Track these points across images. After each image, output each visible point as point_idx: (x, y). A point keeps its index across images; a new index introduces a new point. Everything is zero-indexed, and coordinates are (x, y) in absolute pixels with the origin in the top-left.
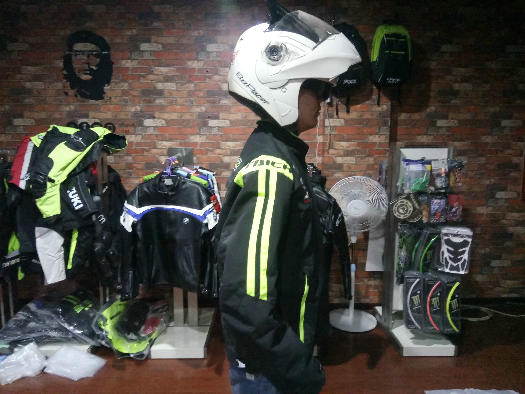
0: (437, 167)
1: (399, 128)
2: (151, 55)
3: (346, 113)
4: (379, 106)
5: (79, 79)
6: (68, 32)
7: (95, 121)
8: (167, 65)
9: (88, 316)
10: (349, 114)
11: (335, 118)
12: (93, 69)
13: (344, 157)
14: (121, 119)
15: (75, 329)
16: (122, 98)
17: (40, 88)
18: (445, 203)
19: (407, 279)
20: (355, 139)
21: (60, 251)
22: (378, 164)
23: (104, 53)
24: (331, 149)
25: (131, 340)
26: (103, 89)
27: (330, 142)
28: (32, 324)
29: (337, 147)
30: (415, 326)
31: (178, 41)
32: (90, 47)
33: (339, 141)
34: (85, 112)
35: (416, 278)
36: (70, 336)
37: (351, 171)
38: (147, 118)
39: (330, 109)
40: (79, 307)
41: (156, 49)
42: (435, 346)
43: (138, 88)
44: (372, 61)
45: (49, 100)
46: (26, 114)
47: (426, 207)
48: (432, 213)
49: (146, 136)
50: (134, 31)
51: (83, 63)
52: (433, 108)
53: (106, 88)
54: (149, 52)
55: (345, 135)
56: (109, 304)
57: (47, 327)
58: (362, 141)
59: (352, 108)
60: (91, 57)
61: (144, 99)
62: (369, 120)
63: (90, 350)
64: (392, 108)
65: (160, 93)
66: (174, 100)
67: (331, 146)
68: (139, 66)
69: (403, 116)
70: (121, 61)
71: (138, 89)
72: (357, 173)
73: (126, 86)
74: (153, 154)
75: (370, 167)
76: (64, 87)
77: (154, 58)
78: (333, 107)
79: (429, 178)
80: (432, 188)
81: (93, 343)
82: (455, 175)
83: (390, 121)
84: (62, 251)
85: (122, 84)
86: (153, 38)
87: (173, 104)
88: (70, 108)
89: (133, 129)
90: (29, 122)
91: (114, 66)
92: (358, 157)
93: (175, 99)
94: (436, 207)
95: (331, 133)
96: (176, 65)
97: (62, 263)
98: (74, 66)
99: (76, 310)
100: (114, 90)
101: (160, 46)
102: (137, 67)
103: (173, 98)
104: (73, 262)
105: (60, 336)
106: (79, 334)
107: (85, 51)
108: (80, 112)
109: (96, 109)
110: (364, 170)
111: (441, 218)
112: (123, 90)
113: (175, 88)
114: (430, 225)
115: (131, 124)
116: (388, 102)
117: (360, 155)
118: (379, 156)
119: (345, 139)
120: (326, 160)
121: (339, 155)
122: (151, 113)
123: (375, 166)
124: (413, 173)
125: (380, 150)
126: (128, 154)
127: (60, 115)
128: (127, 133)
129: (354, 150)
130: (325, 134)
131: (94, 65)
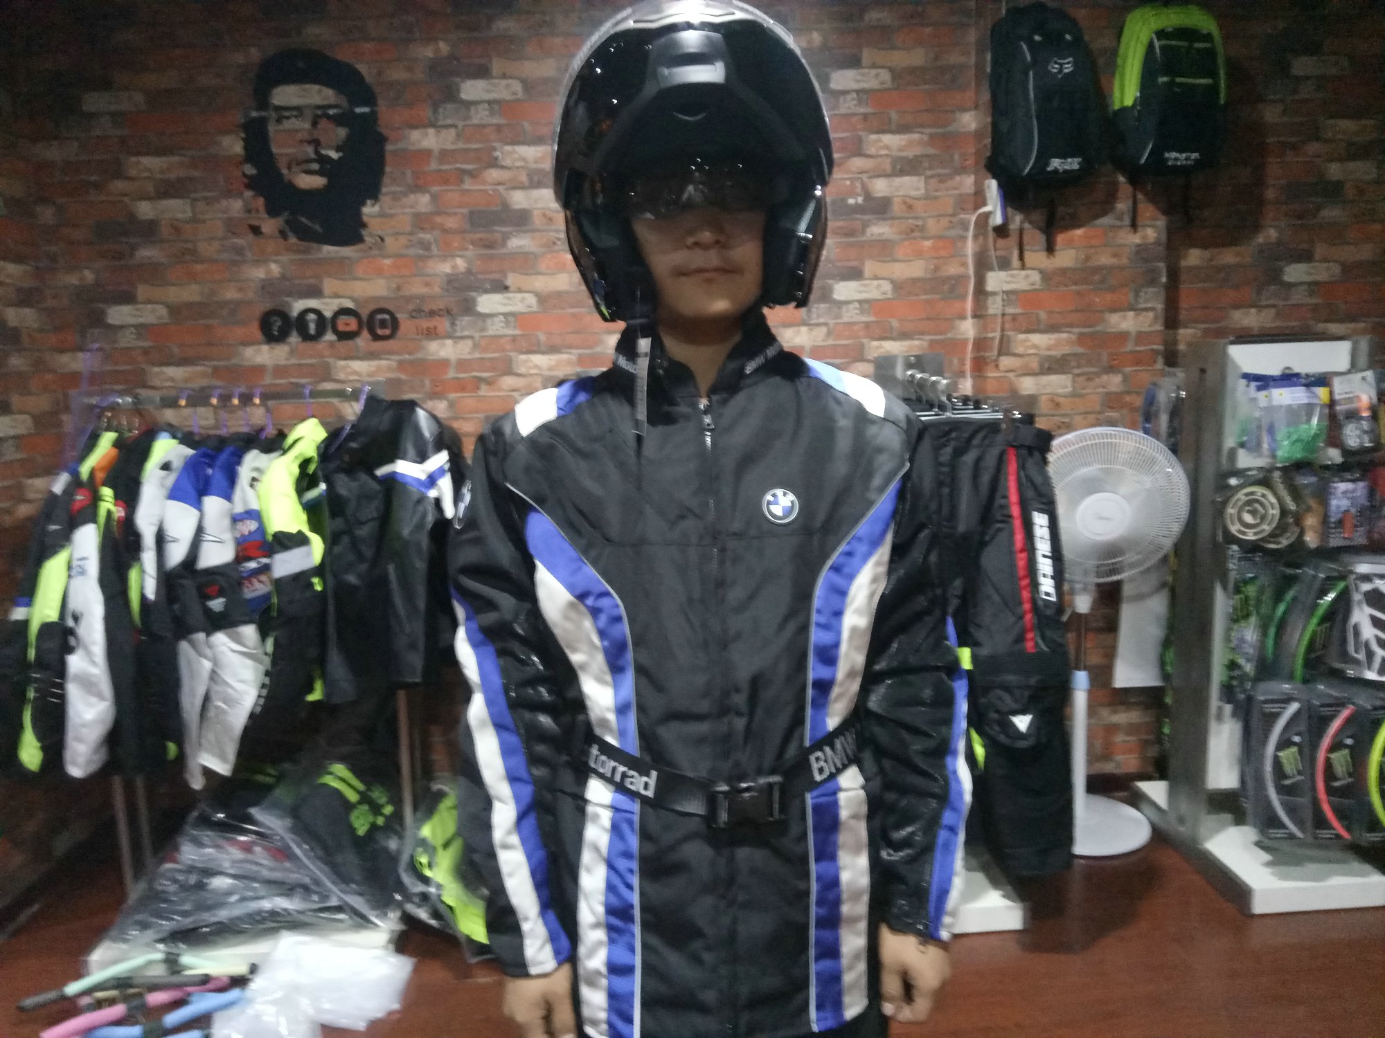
0: (1346, 393)
1: (1185, 288)
2: (492, 113)
3: (1044, 254)
4: (1135, 231)
5: (291, 186)
6: (255, 54)
7: (340, 304)
8: (538, 140)
10: (1053, 255)
11: (1016, 269)
12: (330, 158)
13: (1040, 377)
14: (416, 297)
16: (413, 238)
17: (180, 216)
18: (1365, 491)
19: (1266, 706)
20: (1071, 325)
22: (1138, 393)
23: (358, 110)
24: (1003, 355)
26: (358, 215)
27: (1003, 335)
29: (1020, 350)
30: (1283, 831)
32: (317, 95)
33: (1028, 331)
34: (312, 281)
35: (1288, 700)
37: (1060, 415)
38: (486, 291)
39: (1001, 242)
41: (505, 95)
43: (458, 208)
44: (1117, 106)
45: (206, 249)
46: (142, 291)
47: (1312, 503)
48: (1333, 520)
49: (483, 343)
50: (444, 47)
51: (301, 141)
52: (1273, 234)
53: (369, 210)
54: (486, 106)
55: (1043, 315)
58: (1090, 330)
59: (1060, 239)
60: (324, 123)
61: (474, 236)
62: (1110, 269)
63: (392, 945)
64: (1169, 239)
65: (521, 220)
66: (558, 238)
67: (1004, 349)
68: (461, 145)
69: (1194, 257)
70: (406, 131)
71: (457, 210)
72: (1078, 419)
73: (423, 202)
74: (505, 391)
75: (1111, 401)
76: (249, 211)
77: (503, 121)
78: (1009, 239)
79: (1326, 423)
80: (1333, 453)
83: (1165, 271)
85: (412, 196)
86: (497, 65)
87: (556, 248)
88: (268, 272)
89: (447, 324)
90: (152, 314)
91: (389, 147)
92: (1079, 375)
94: (1345, 503)
95: (1004, 311)
98: (274, 150)
100: (392, 215)
101: (517, 86)
102: (456, 147)
103: (558, 231)
107: (307, 106)
108: (297, 282)
109: (342, 269)
110: (1098, 408)
111: (1356, 534)
112: (416, 214)
114: (1326, 553)
115: (440, 310)
116: (1158, 219)
117: (1086, 369)
118: (1138, 368)
119: (1042, 327)
120: (991, 387)
121: (1026, 372)
122: (496, 276)
123: (1128, 399)
124: (1283, 410)
125: (1139, 351)
126: (435, 393)
127: (240, 290)
128: (432, 334)
129: (1068, 355)
130: (987, 315)
131: (331, 148)
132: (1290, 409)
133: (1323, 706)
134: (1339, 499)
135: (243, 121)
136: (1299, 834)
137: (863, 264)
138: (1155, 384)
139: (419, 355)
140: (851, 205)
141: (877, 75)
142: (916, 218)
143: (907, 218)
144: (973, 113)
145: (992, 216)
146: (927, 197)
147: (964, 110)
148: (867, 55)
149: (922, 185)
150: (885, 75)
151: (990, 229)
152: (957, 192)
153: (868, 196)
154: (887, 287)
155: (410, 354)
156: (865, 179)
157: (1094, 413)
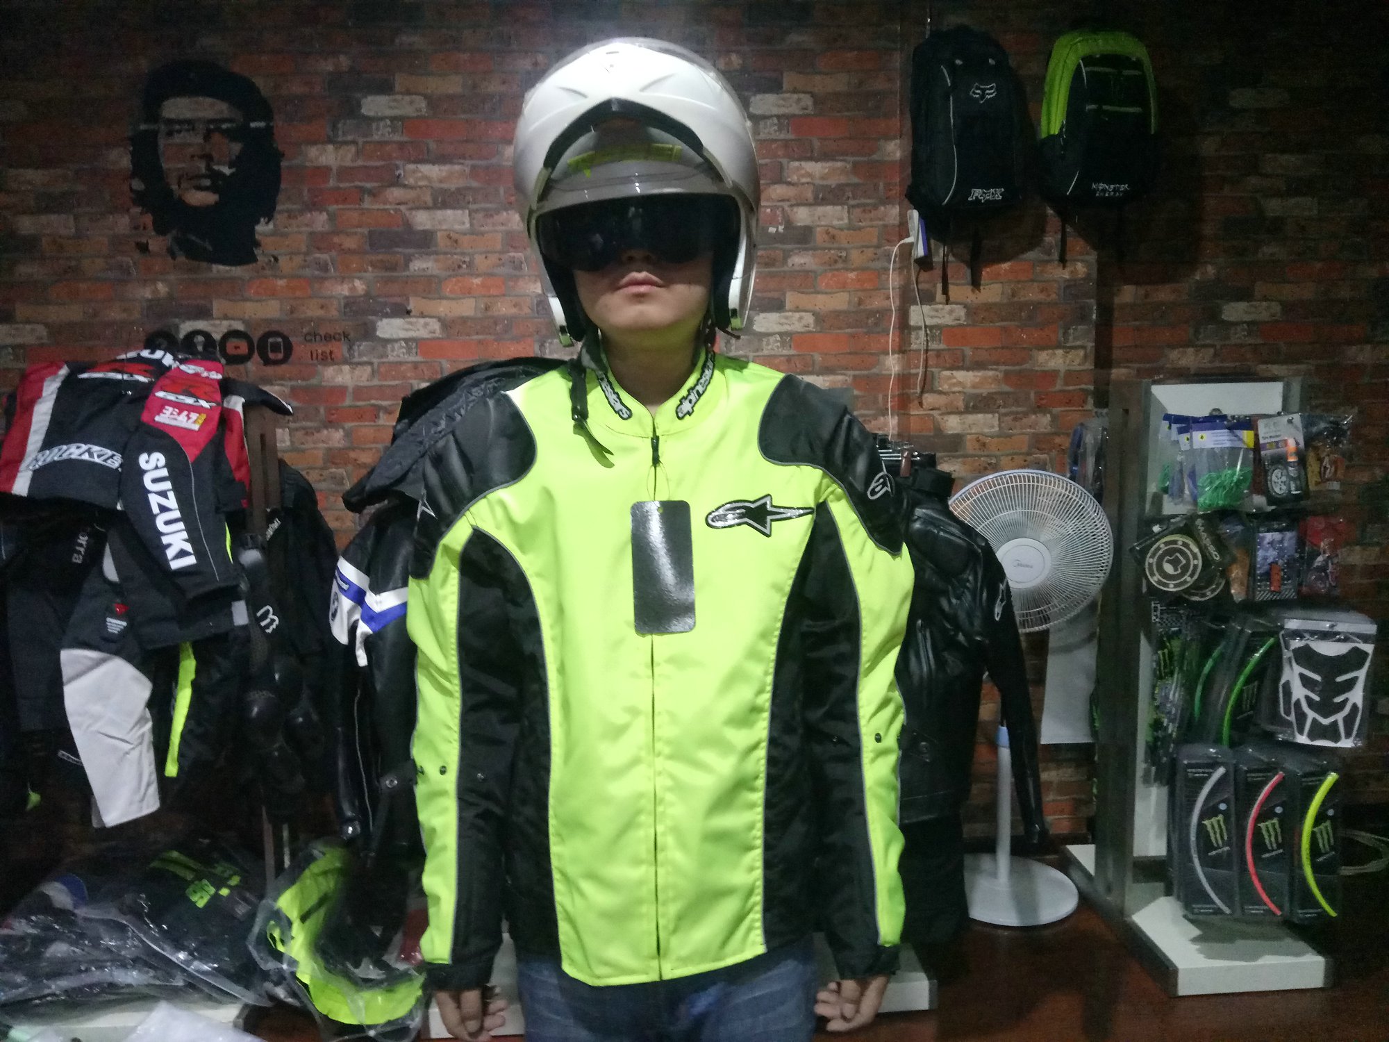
0: (1271, 437)
1: (1118, 326)
2: (394, 131)
3: (970, 288)
4: (1064, 267)
5: (181, 201)
6: (144, 64)
7: (230, 326)
8: (442, 159)
9: (232, 917)
10: (979, 290)
11: (940, 303)
12: (224, 175)
13: (963, 416)
14: (311, 320)
15: (195, 958)
16: (309, 258)
17: (63, 232)
18: (1294, 541)
19: (1189, 770)
20: (997, 363)
21: (141, 721)
22: (1068, 435)
23: (253, 125)
24: (927, 392)
25: (368, 983)
26: (252, 232)
27: (926, 372)
28: (59, 949)
29: (945, 387)
30: (1212, 906)
31: (475, 86)
32: (208, 108)
33: (952, 368)
34: (203, 302)
35: (1214, 765)
36: (179, 982)
37: (988, 456)
38: (387, 316)
39: (924, 276)
40: (202, 889)
41: (409, 112)
42: (1268, 960)
43: (357, 227)
44: (1044, 135)
45: (90, 266)
46: (21, 310)
47: (1237, 553)
48: (1258, 572)
49: (383, 369)
50: (344, 61)
51: (193, 157)
52: (1211, 270)
53: (262, 228)
54: (388, 122)
55: (968, 352)
56: (292, 876)
57: (105, 957)
58: (1017, 368)
59: (987, 273)
60: (216, 137)
61: (374, 258)
62: (1038, 305)
63: (241, 1021)
64: (1100, 271)
65: (425, 241)
66: (464, 262)
67: (928, 385)
68: (360, 163)
69: (1127, 294)
70: (304, 147)
72: (1004, 460)
73: (320, 221)
75: (1040, 442)
76: (136, 228)
77: (405, 138)
78: (933, 272)
79: (1251, 468)
80: (1259, 500)
81: (250, 998)
82: (1320, 460)
83: (1095, 307)
84: (146, 722)
85: (308, 215)
86: (400, 81)
87: (461, 271)
88: (156, 291)
89: (345, 349)
90: (32, 334)
91: (284, 164)
92: (1006, 415)
93: (467, 259)
94: (1272, 554)
95: (927, 345)
96: (471, 157)
97: (149, 758)
98: (164, 165)
99: (194, 898)
100: (284, 235)
101: (421, 103)
102: (356, 164)
103: (463, 254)
104: (181, 755)
105: (146, 983)
106: (205, 973)
107: (199, 120)
108: (183, 302)
109: (234, 290)
110: (1025, 450)
111: (1283, 587)
112: (311, 233)
113: (468, 225)
114: (1251, 607)
115: (339, 334)
116: (1087, 254)
117: (1014, 409)
118: (1067, 408)
119: (967, 363)
120: (915, 426)
121: (949, 410)
122: (398, 300)
123: (1058, 440)
124: (1205, 453)
125: (1069, 391)
126: (330, 422)
127: (125, 310)
128: (328, 359)
129: (993, 393)
130: (910, 351)
131: (224, 164)
132: (1212, 453)
133: (1250, 771)
134: (1267, 550)
135: (130, 134)
136: (1227, 910)
137: (784, 294)
138: (1082, 425)
139: (314, 381)
140: (770, 234)
141: (799, 100)
142: (839, 249)
143: (830, 249)
144: (898, 141)
145: (914, 247)
146: (851, 227)
147: (888, 138)
148: (788, 79)
149: (845, 215)
150: (807, 101)
151: (912, 261)
152: (881, 223)
153: (789, 224)
154: (809, 319)
155: (303, 379)
156: (786, 208)
157: (1021, 454)
